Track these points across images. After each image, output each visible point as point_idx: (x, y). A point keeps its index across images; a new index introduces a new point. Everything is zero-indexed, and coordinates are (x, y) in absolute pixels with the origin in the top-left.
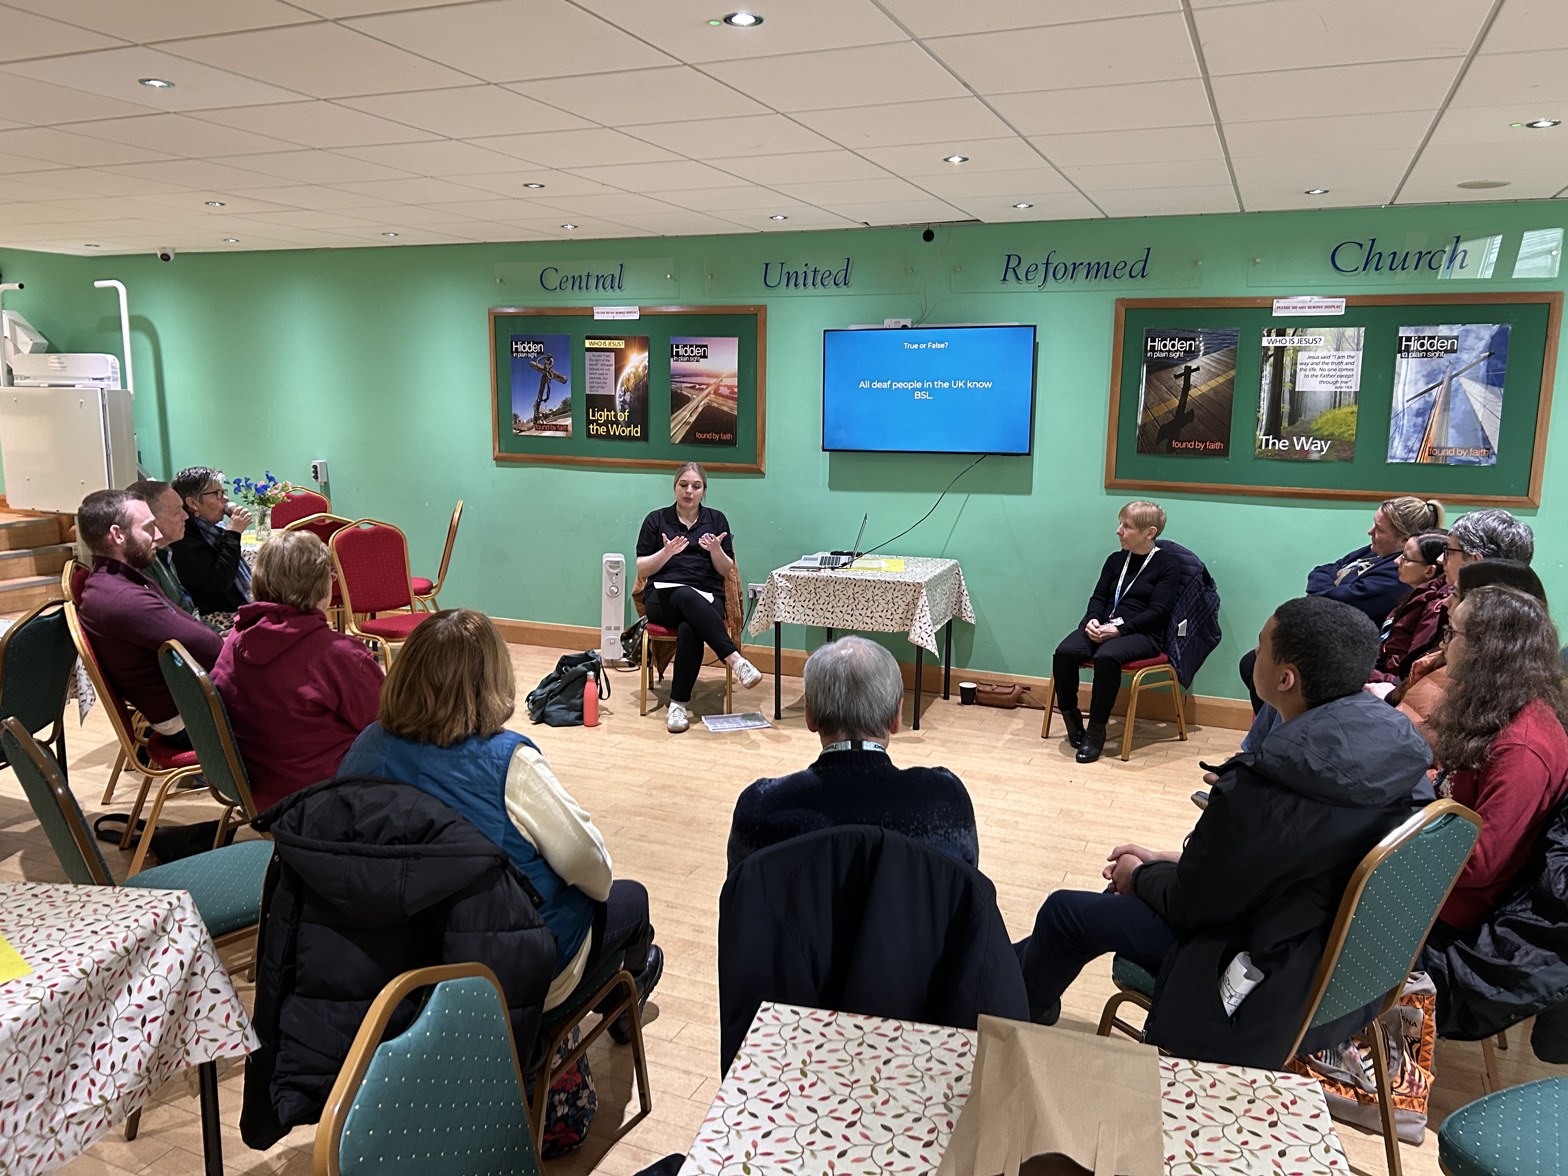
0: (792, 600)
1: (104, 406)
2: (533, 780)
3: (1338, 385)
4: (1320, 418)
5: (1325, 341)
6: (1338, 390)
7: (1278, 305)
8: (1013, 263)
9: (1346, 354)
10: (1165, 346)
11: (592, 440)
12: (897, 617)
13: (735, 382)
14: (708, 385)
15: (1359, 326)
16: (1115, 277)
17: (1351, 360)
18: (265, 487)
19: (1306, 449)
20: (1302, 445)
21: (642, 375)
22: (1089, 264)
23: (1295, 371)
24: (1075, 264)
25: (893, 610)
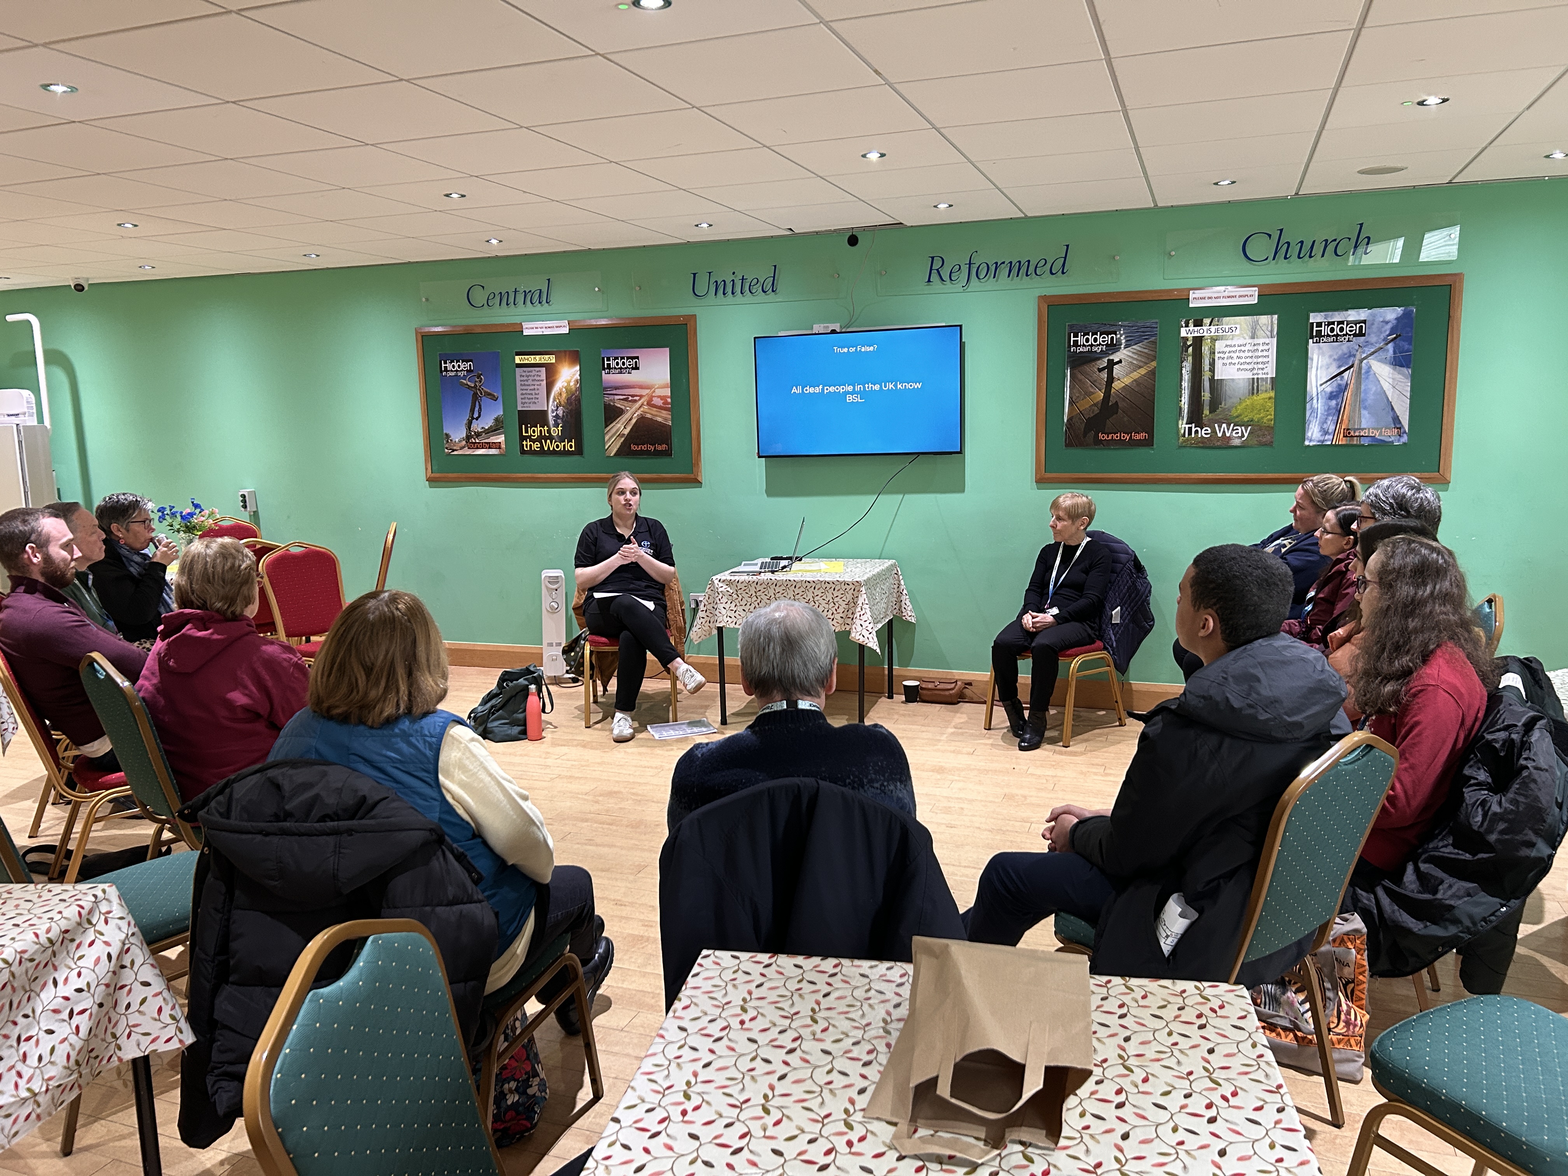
0: (733, 605)
1: (20, 442)
2: (468, 758)
3: (1255, 372)
4: (1239, 405)
5: (1241, 329)
6: (1256, 377)
7: (1194, 296)
8: (937, 264)
9: (1261, 341)
10: (1087, 340)
11: (526, 457)
12: (838, 616)
13: (667, 392)
14: (641, 396)
15: (1272, 314)
16: (1036, 274)
17: (1266, 347)
18: (191, 515)
19: (1228, 435)
20: (1224, 432)
21: (574, 388)
22: (1011, 263)
23: (1214, 360)
24: (996, 263)
25: (834, 610)
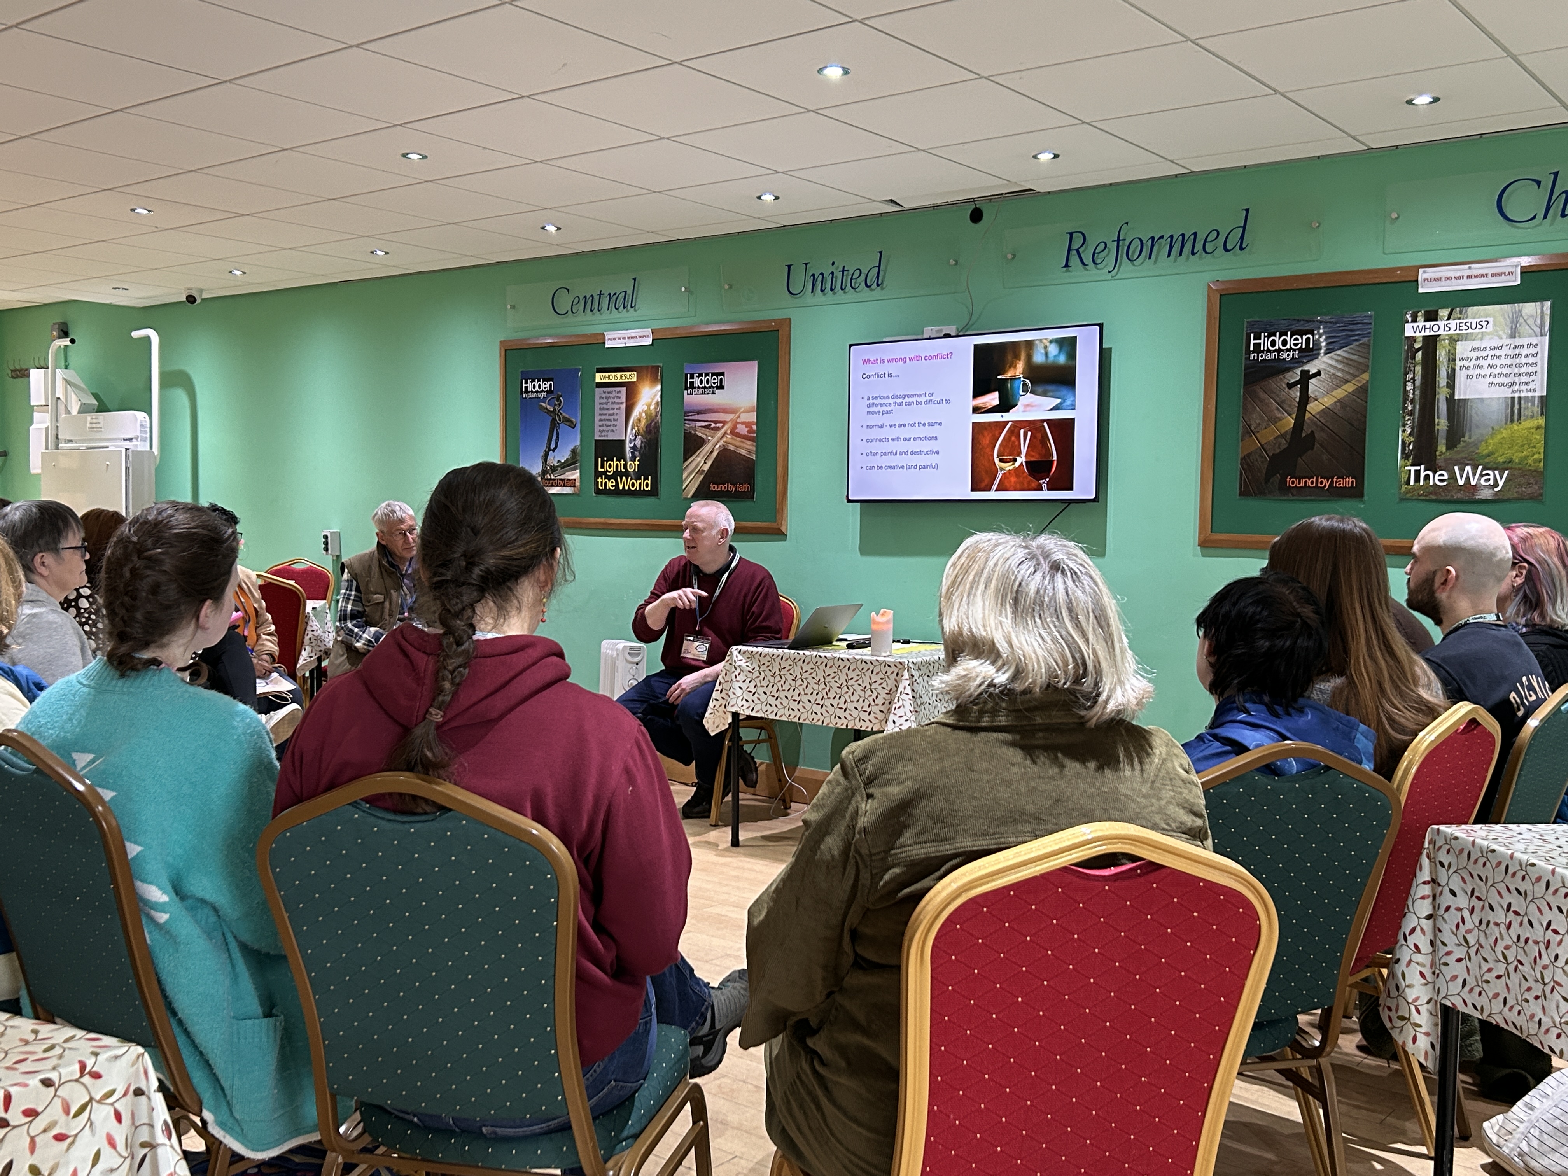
1: (127, 468)
3: (1516, 388)
4: (1492, 438)
5: (1495, 325)
6: (1516, 395)
7: (1426, 276)
8: (1077, 242)
9: (1525, 341)
10: (1273, 343)
11: (602, 498)
13: (753, 417)
14: (724, 423)
15: (1543, 299)
16: (1206, 252)
17: (1532, 350)
19: (1473, 483)
20: (1468, 478)
21: (653, 412)
22: (1172, 237)
23: (1454, 370)
24: (1153, 238)
